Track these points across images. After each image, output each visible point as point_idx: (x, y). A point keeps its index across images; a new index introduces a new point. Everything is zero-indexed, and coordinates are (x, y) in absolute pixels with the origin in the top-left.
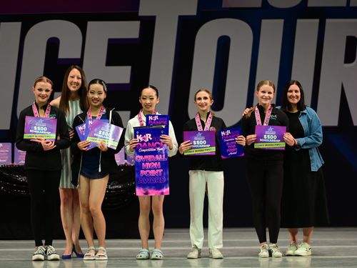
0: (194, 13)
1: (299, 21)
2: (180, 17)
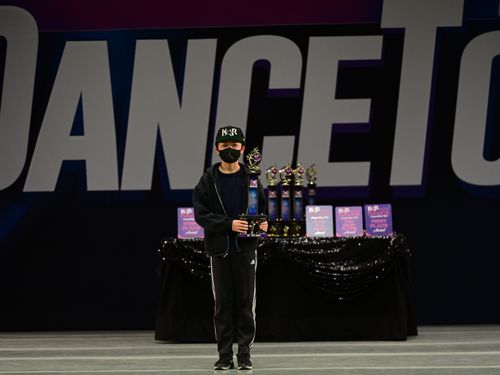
0: (459, 23)
2: (440, 31)
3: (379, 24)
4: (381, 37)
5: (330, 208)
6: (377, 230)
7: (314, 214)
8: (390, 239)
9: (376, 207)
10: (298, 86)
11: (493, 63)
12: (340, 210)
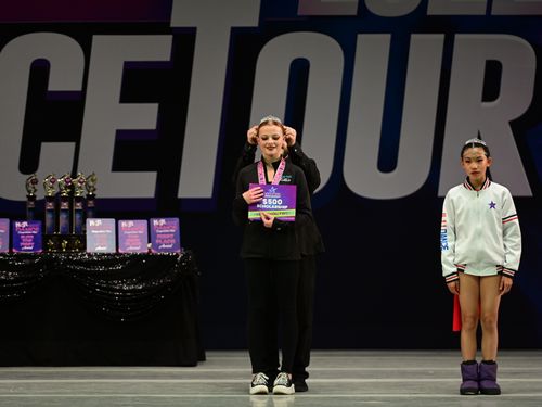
0: (251, 20)
1: (414, 37)
2: (234, 30)
3: (169, 23)
4: (171, 36)
5: (113, 220)
6: (164, 246)
7: (95, 228)
8: (177, 255)
9: (163, 221)
10: (79, 88)
11: (291, 65)
12: (123, 224)
